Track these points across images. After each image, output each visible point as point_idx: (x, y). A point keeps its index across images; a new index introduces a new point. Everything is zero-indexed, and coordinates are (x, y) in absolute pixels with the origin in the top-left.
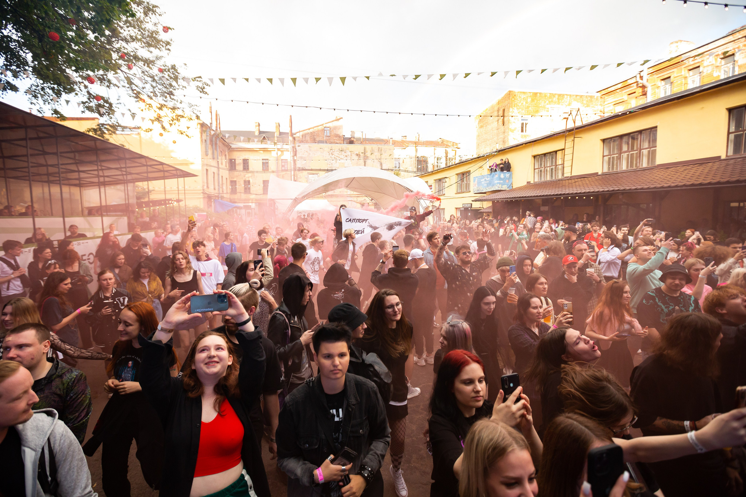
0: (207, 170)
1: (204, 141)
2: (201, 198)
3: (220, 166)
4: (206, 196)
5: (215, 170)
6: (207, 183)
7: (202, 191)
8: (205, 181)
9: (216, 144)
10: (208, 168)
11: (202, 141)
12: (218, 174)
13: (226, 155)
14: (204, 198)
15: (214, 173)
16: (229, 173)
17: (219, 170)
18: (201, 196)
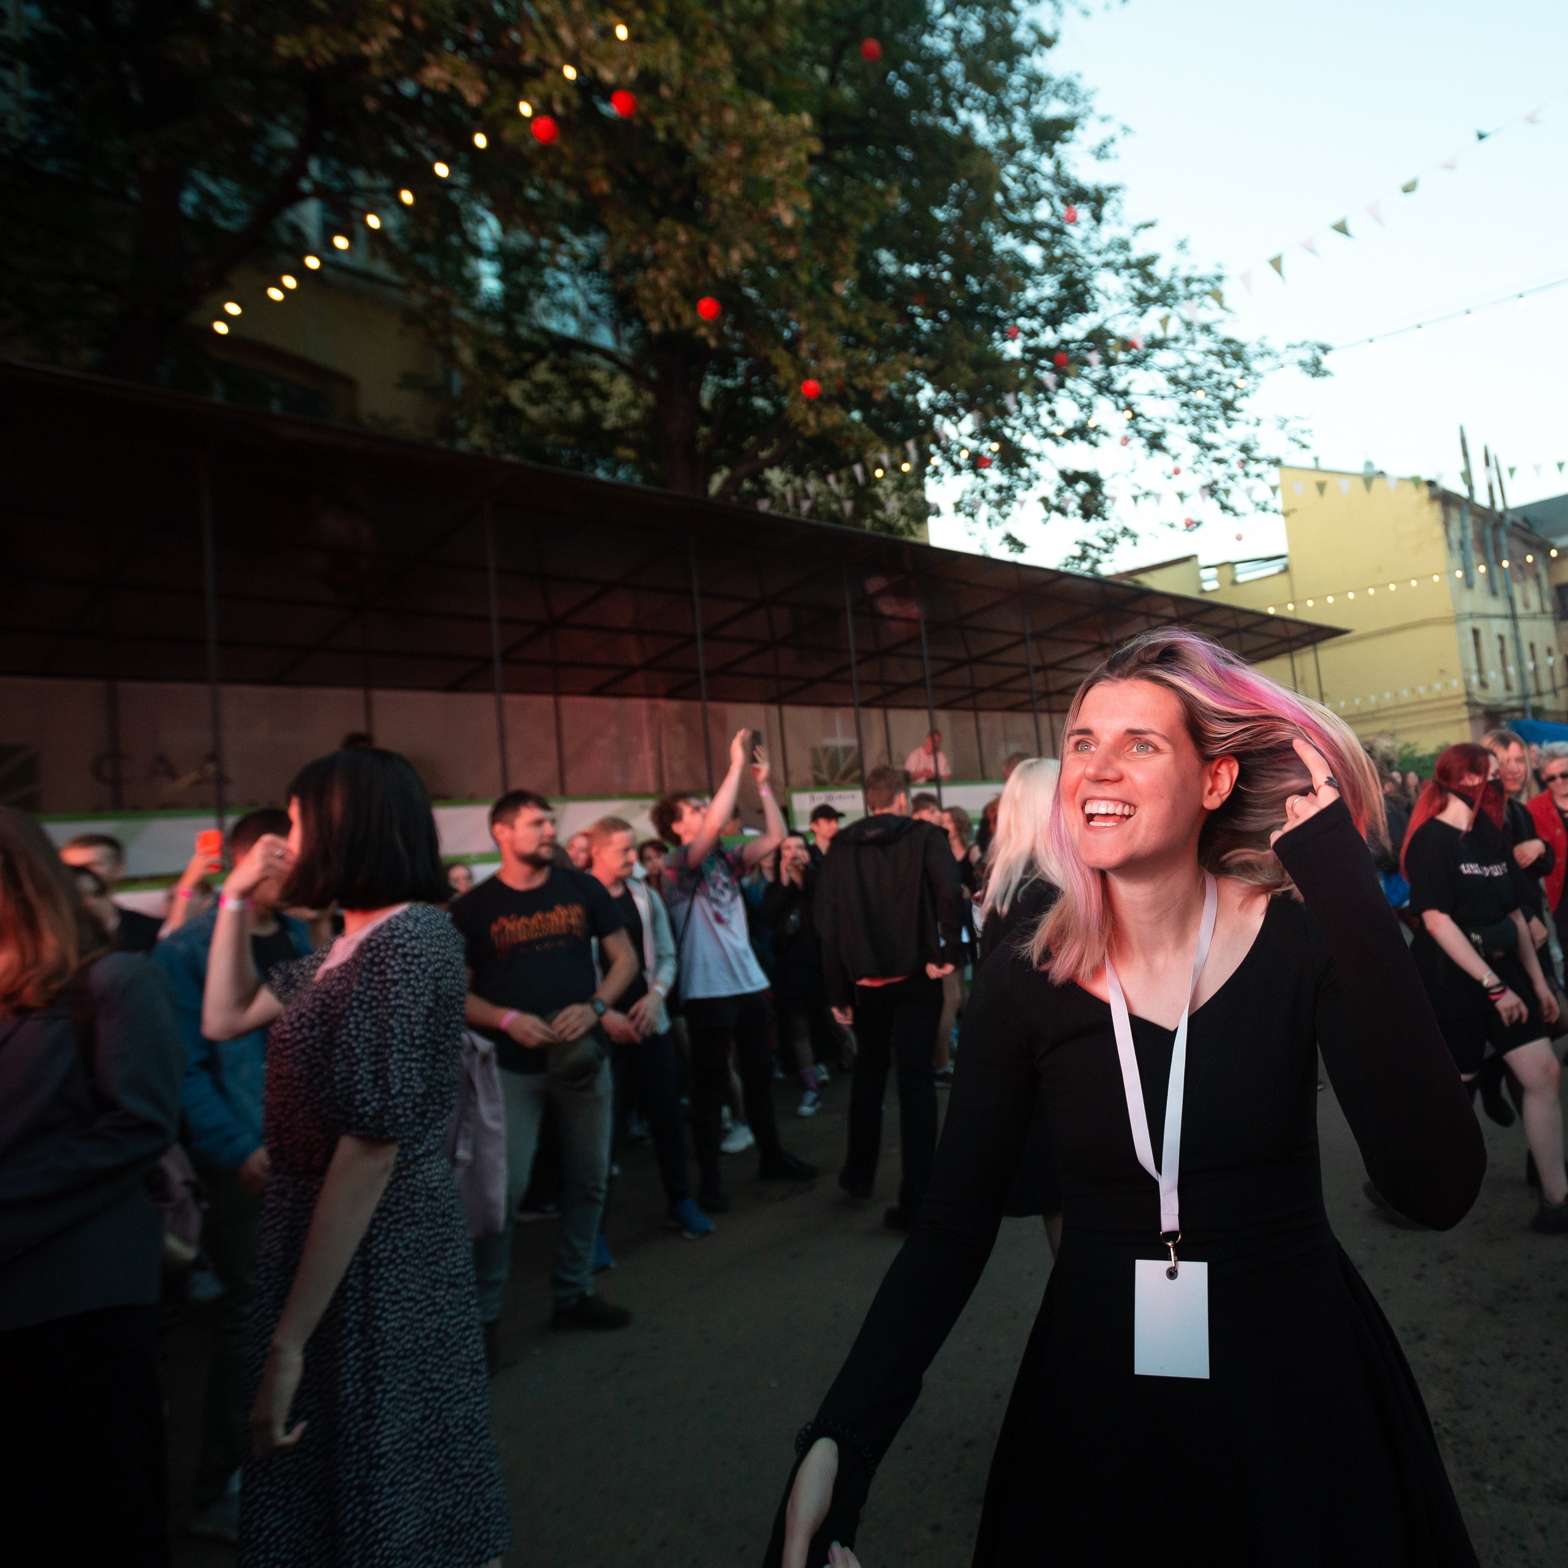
0: (1476, 633)
1: (1456, 546)
2: (1461, 721)
3: (1520, 609)
4: (1479, 711)
5: (1503, 627)
6: (1480, 670)
7: (1464, 699)
8: (1473, 665)
9: (1497, 548)
10: (1479, 624)
11: (1450, 546)
12: (1517, 640)
13: (1537, 577)
14: (1472, 718)
15: (1501, 638)
16: (1558, 631)
17: (1516, 627)
18: (1464, 713)
